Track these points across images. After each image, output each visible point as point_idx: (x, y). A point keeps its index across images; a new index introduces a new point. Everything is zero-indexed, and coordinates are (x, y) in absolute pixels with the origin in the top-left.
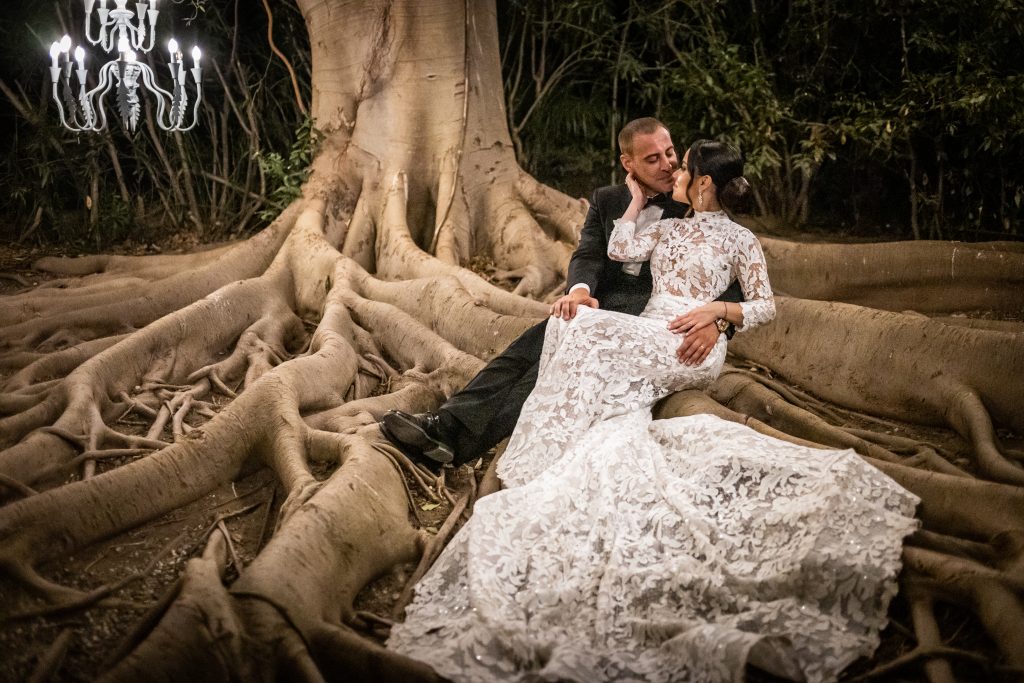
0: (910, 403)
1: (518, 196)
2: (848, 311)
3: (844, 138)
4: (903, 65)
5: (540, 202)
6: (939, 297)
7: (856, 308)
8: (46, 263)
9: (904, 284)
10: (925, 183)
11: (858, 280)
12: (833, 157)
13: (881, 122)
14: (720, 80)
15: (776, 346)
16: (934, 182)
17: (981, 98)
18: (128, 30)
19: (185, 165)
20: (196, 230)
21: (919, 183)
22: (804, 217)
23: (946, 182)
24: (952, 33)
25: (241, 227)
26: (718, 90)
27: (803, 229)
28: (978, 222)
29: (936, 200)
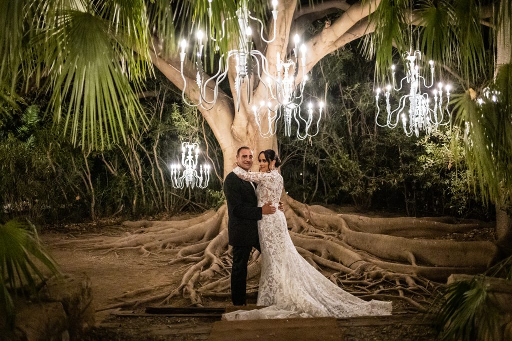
0: (400, 257)
1: (288, 203)
2: (385, 236)
3: (383, 183)
4: (400, 159)
5: (294, 205)
6: (411, 233)
7: (387, 236)
8: (127, 223)
9: (401, 230)
10: (410, 195)
11: (388, 228)
12: (379, 189)
13: (393, 180)
14: (344, 166)
15: (368, 246)
16: (412, 195)
17: (422, 174)
18: (192, 161)
19: (164, 189)
20: (166, 211)
21: (407, 195)
22: (370, 205)
23: (416, 195)
24: (415, 150)
25: (180, 210)
26: (343, 169)
27: (370, 210)
28: (427, 209)
29: (413, 201)
